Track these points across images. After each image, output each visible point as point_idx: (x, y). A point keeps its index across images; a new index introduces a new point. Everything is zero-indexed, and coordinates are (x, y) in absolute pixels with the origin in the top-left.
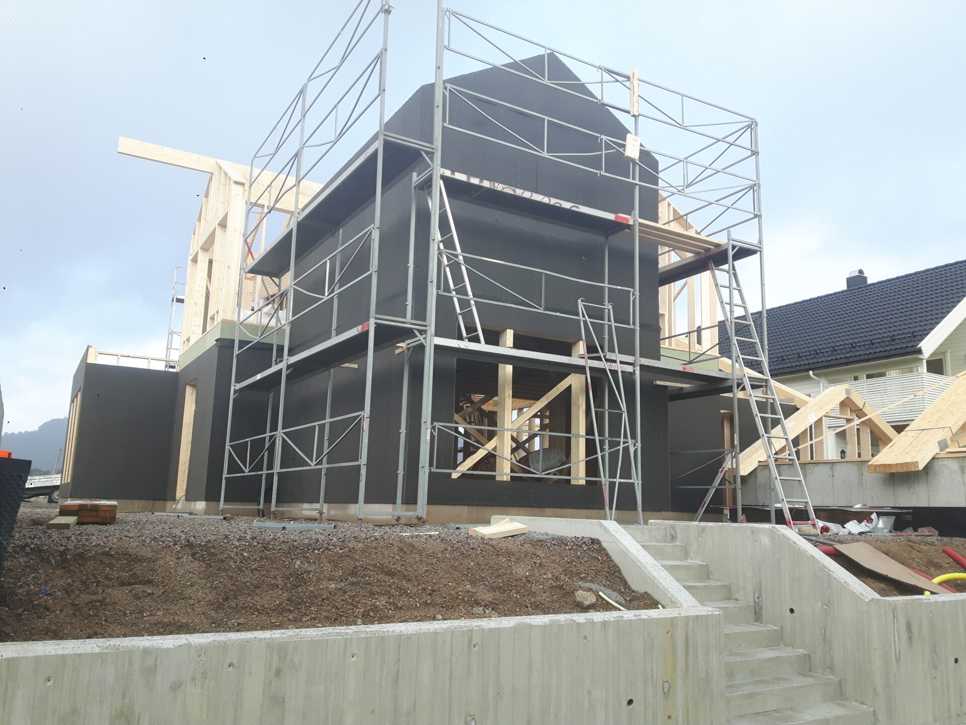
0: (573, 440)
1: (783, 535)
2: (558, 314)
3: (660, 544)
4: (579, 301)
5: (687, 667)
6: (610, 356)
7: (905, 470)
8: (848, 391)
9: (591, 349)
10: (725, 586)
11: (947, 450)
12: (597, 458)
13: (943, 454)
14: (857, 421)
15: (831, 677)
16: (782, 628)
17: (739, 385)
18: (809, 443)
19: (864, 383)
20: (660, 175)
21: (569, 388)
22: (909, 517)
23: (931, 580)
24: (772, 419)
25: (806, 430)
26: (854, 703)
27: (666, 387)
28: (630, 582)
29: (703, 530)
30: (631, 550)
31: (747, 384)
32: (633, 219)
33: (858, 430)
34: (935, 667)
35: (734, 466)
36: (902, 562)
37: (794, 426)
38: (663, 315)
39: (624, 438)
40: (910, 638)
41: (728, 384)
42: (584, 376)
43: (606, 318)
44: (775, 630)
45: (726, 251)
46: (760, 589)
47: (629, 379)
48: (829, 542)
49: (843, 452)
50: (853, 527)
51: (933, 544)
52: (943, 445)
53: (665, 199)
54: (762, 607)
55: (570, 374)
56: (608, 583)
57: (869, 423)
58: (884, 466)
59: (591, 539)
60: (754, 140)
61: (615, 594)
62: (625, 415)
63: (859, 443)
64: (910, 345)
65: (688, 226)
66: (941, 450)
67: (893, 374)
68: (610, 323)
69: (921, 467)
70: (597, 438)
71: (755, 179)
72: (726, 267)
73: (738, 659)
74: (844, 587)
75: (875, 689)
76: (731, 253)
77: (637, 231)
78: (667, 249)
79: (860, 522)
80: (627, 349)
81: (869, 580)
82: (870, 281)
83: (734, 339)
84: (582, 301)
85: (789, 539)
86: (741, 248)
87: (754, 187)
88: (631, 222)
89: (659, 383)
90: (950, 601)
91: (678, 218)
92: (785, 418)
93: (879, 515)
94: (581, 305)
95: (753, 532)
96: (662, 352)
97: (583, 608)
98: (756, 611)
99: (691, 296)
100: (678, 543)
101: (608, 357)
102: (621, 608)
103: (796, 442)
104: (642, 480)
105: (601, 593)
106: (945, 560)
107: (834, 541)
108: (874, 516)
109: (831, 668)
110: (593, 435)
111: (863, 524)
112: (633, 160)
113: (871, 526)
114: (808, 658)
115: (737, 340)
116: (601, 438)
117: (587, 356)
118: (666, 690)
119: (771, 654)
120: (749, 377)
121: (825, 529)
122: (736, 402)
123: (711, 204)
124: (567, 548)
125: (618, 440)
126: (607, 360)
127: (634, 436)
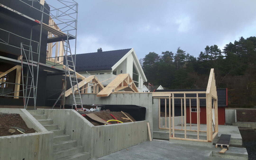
0: (16, 85)
1: (73, 112)
2: (13, 46)
3: (39, 115)
4: (21, 43)
5: (42, 148)
6: (30, 61)
7: (105, 96)
8: (94, 77)
9: (24, 58)
10: (57, 126)
11: (114, 92)
12: (23, 91)
13: (113, 93)
14: (96, 84)
15: (82, 146)
16: (70, 135)
17: (67, 73)
18: (84, 89)
19: (99, 75)
20: (50, 12)
21: (16, 69)
22: (104, 107)
23: (106, 121)
24: (75, 82)
25: (83, 86)
26: (86, 152)
27: (47, 72)
28: (28, 126)
29: (52, 111)
30: (29, 117)
31: (69, 73)
32: (41, 22)
33: (96, 86)
34: (105, 142)
35: (64, 94)
36: (101, 118)
37: (80, 85)
38: (48, 52)
39: (32, 85)
40: (100, 135)
41: (64, 72)
42: (21, 66)
43: (30, 50)
44: (69, 136)
45: (67, 37)
46: (66, 126)
47: (35, 68)
48: (85, 113)
49: (92, 92)
50: (92, 110)
51: (108, 113)
52: (113, 91)
53: (51, 19)
54: (66, 130)
55: (16, 65)
56: (21, 126)
57: (99, 85)
58: (100, 95)
59: (17, 114)
60: (77, 8)
61: (22, 130)
62: (33, 79)
63: (96, 90)
64: (110, 67)
65: (57, 28)
66: (113, 92)
67: (106, 74)
68: (31, 51)
69: (108, 96)
70: (23, 85)
71: (76, 19)
72: (66, 41)
73: (58, 144)
74: (87, 124)
75: (91, 148)
76: (68, 38)
77: (42, 26)
78: (51, 33)
79: (93, 108)
80: (35, 59)
81: (93, 122)
82: (103, 51)
83: (67, 61)
84: (22, 43)
85: (74, 113)
86: (71, 37)
87: (76, 21)
88: (40, 23)
89: (45, 70)
90: (109, 126)
91: (55, 25)
92: (78, 82)
93: (98, 107)
94: (21, 44)
95: (65, 111)
96: (47, 62)
97: (11, 134)
98: (64, 131)
99: (57, 47)
100: (45, 115)
101: (29, 61)
102: (24, 133)
103: (81, 89)
104: (37, 97)
105: (18, 130)
106: (110, 117)
107: (86, 113)
108: (97, 107)
109: (81, 144)
110: (22, 84)
111: (94, 109)
112: (42, 5)
113: (96, 109)
114: (76, 142)
115: (68, 61)
116: (25, 85)
117: (22, 60)
118: (35, 155)
119: (67, 142)
120: (70, 71)
121: (85, 110)
122: (66, 77)
123: (64, 23)
124: (8, 117)
125: (30, 86)
126: (29, 62)
127: (35, 85)
